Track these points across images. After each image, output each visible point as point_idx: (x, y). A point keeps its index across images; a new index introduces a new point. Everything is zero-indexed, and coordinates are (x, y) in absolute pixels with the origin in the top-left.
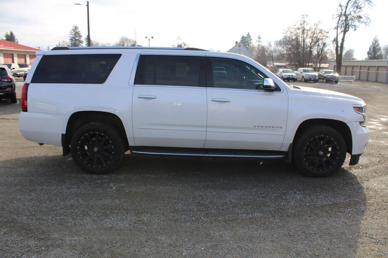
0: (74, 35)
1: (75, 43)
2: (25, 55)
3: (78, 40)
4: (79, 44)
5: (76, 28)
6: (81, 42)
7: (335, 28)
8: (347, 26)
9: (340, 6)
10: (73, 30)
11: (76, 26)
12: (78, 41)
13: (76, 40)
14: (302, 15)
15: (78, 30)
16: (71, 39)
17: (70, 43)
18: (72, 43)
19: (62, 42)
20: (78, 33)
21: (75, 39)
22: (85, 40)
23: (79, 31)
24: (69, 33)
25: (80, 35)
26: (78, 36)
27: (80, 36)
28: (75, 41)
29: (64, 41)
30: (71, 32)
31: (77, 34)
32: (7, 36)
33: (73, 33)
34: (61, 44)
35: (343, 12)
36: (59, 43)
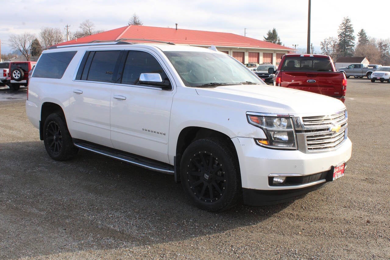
0: (344, 30)
1: (345, 40)
2: (272, 54)
3: (348, 35)
4: (350, 41)
5: (347, 21)
6: (353, 38)
10: (343, 23)
11: (348, 18)
12: (348, 37)
13: (346, 36)
15: (349, 24)
16: (340, 35)
17: (339, 40)
18: (340, 40)
19: (328, 38)
20: (349, 27)
21: (345, 34)
22: (358, 35)
23: (351, 25)
24: (339, 28)
25: (352, 29)
26: (349, 31)
27: (352, 31)
28: (344, 37)
29: (330, 38)
30: (340, 26)
31: (348, 29)
32: (269, 34)
33: (343, 28)
34: (327, 41)
36: (324, 40)
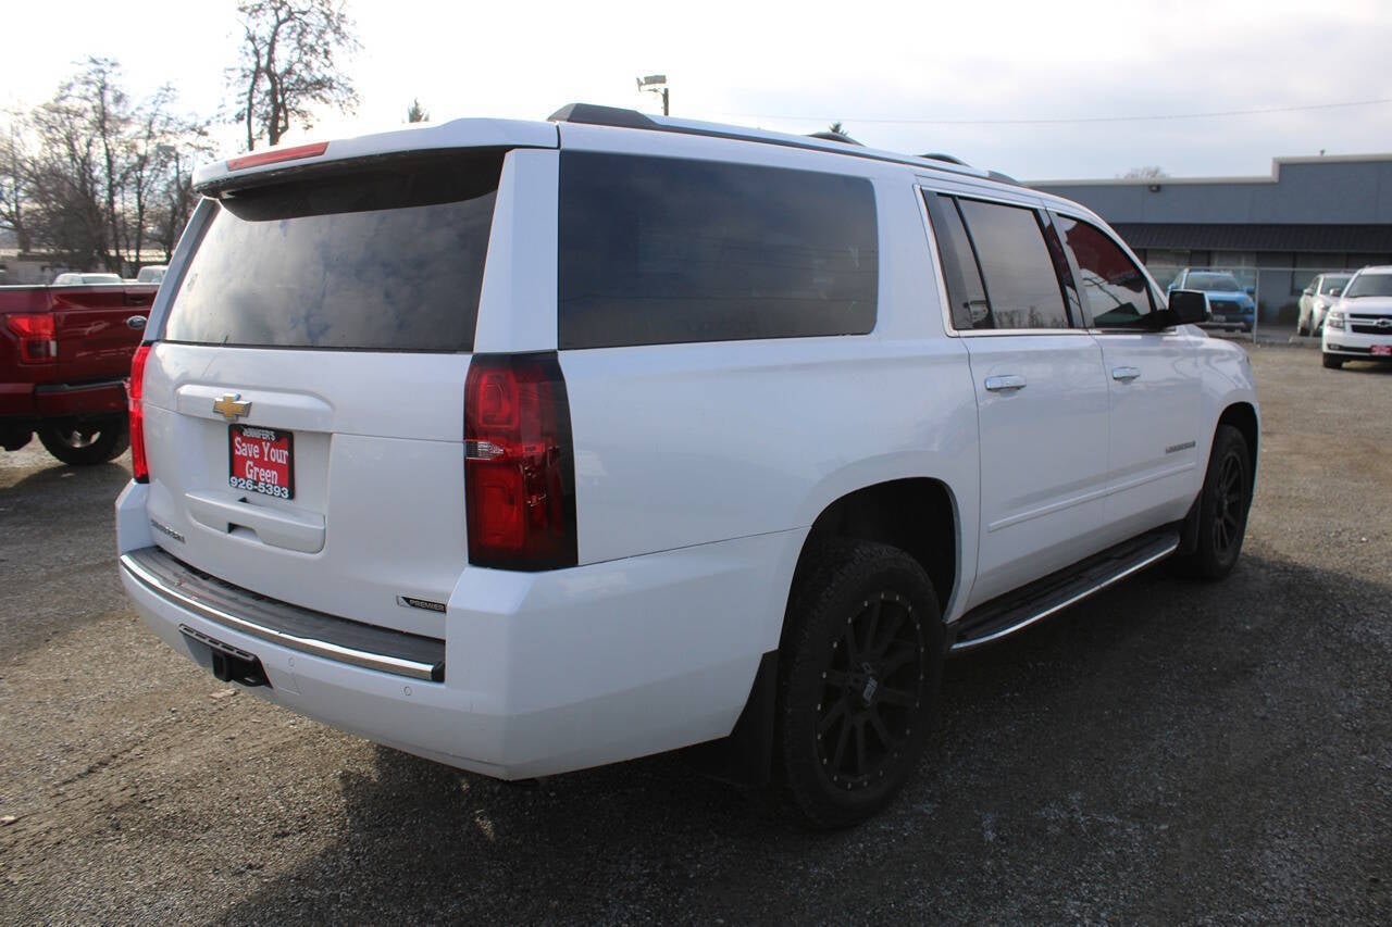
7: (240, 118)
8: (282, 114)
9: (252, 39)
14: (94, 61)
35: (263, 63)
